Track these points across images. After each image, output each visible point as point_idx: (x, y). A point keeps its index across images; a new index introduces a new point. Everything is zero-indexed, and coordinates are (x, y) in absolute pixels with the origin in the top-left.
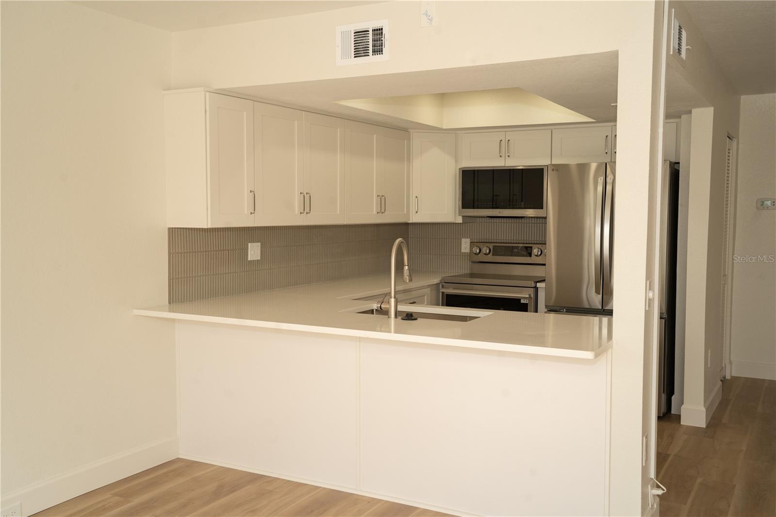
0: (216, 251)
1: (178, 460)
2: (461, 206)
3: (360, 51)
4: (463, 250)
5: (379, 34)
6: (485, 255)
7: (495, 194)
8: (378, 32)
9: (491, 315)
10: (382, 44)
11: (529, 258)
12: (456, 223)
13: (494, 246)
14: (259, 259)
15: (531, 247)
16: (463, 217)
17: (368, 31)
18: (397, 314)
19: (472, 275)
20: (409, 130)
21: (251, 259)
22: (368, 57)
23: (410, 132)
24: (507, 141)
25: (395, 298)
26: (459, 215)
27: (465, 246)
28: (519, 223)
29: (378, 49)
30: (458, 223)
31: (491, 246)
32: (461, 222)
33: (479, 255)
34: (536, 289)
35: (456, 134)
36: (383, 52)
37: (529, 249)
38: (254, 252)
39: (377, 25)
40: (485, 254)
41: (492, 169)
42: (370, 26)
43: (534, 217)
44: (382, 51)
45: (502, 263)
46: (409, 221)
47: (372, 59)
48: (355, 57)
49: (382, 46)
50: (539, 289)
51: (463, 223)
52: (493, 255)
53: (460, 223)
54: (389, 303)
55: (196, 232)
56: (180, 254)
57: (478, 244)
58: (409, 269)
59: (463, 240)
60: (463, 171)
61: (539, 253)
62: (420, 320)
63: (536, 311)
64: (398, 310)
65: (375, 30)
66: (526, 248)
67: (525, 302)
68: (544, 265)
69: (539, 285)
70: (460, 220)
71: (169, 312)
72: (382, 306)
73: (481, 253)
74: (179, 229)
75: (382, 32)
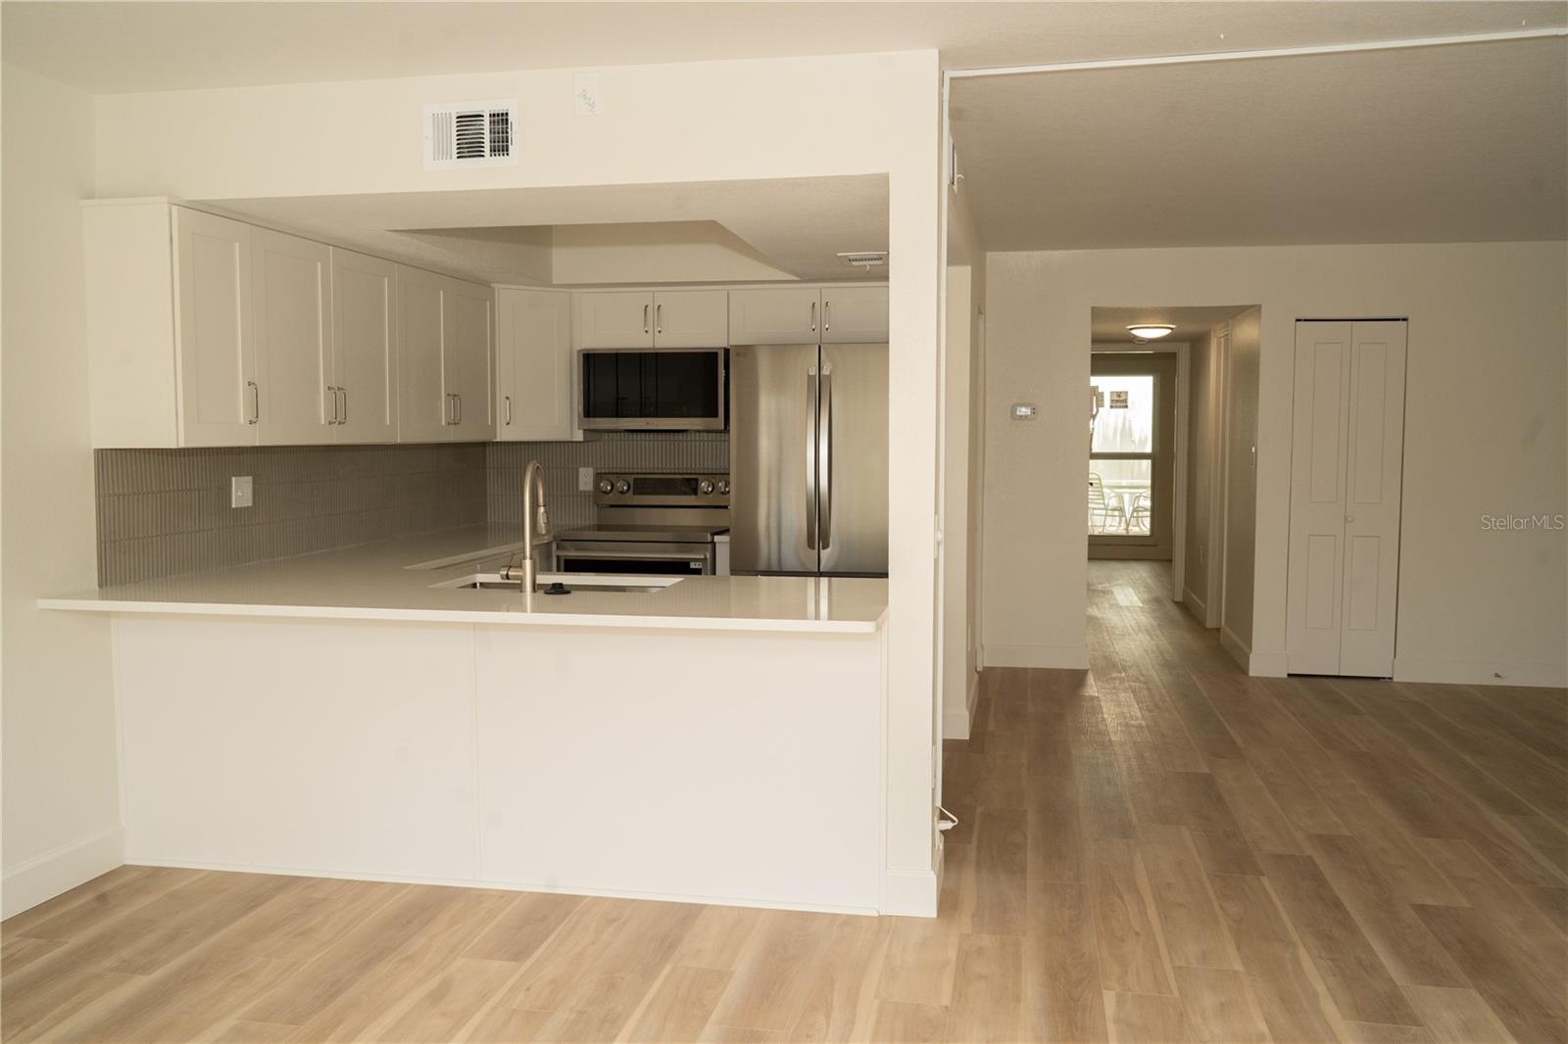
0: (179, 491)
1: (125, 869)
2: (582, 413)
3: (469, 148)
4: (582, 487)
5: (498, 122)
6: (621, 495)
7: (620, 396)
8: (501, 120)
9: (679, 583)
10: (507, 137)
11: (694, 497)
12: (572, 442)
13: (635, 479)
14: (250, 504)
15: (697, 480)
16: (585, 430)
17: (483, 116)
18: (535, 587)
19: (600, 528)
20: (493, 285)
21: (239, 506)
22: (482, 158)
23: (494, 288)
24: (656, 308)
25: (531, 558)
26: (579, 429)
27: (586, 479)
28: (674, 441)
29: (501, 147)
30: (576, 442)
31: (631, 479)
32: (582, 439)
33: (611, 495)
34: (713, 543)
35: (571, 293)
36: (510, 152)
37: (693, 482)
38: (241, 491)
39: (499, 109)
40: (621, 492)
41: (614, 352)
42: (486, 108)
43: (704, 431)
44: (507, 150)
45: (648, 506)
46: (496, 438)
47: (489, 161)
48: (458, 157)
49: (507, 142)
50: (717, 545)
51: (584, 442)
52: (634, 493)
53: (580, 442)
54: (521, 566)
55: (147, 455)
56: (116, 498)
57: (610, 477)
58: (546, 512)
59: (582, 470)
60: (584, 355)
61: (710, 489)
62: (575, 594)
63: (714, 572)
64: (538, 582)
65: (494, 115)
66: (688, 480)
67: (697, 567)
68: (726, 507)
69: (717, 538)
70: (579, 436)
71: (99, 599)
72: (510, 573)
73: (614, 491)
74: (109, 452)
75: (507, 120)
